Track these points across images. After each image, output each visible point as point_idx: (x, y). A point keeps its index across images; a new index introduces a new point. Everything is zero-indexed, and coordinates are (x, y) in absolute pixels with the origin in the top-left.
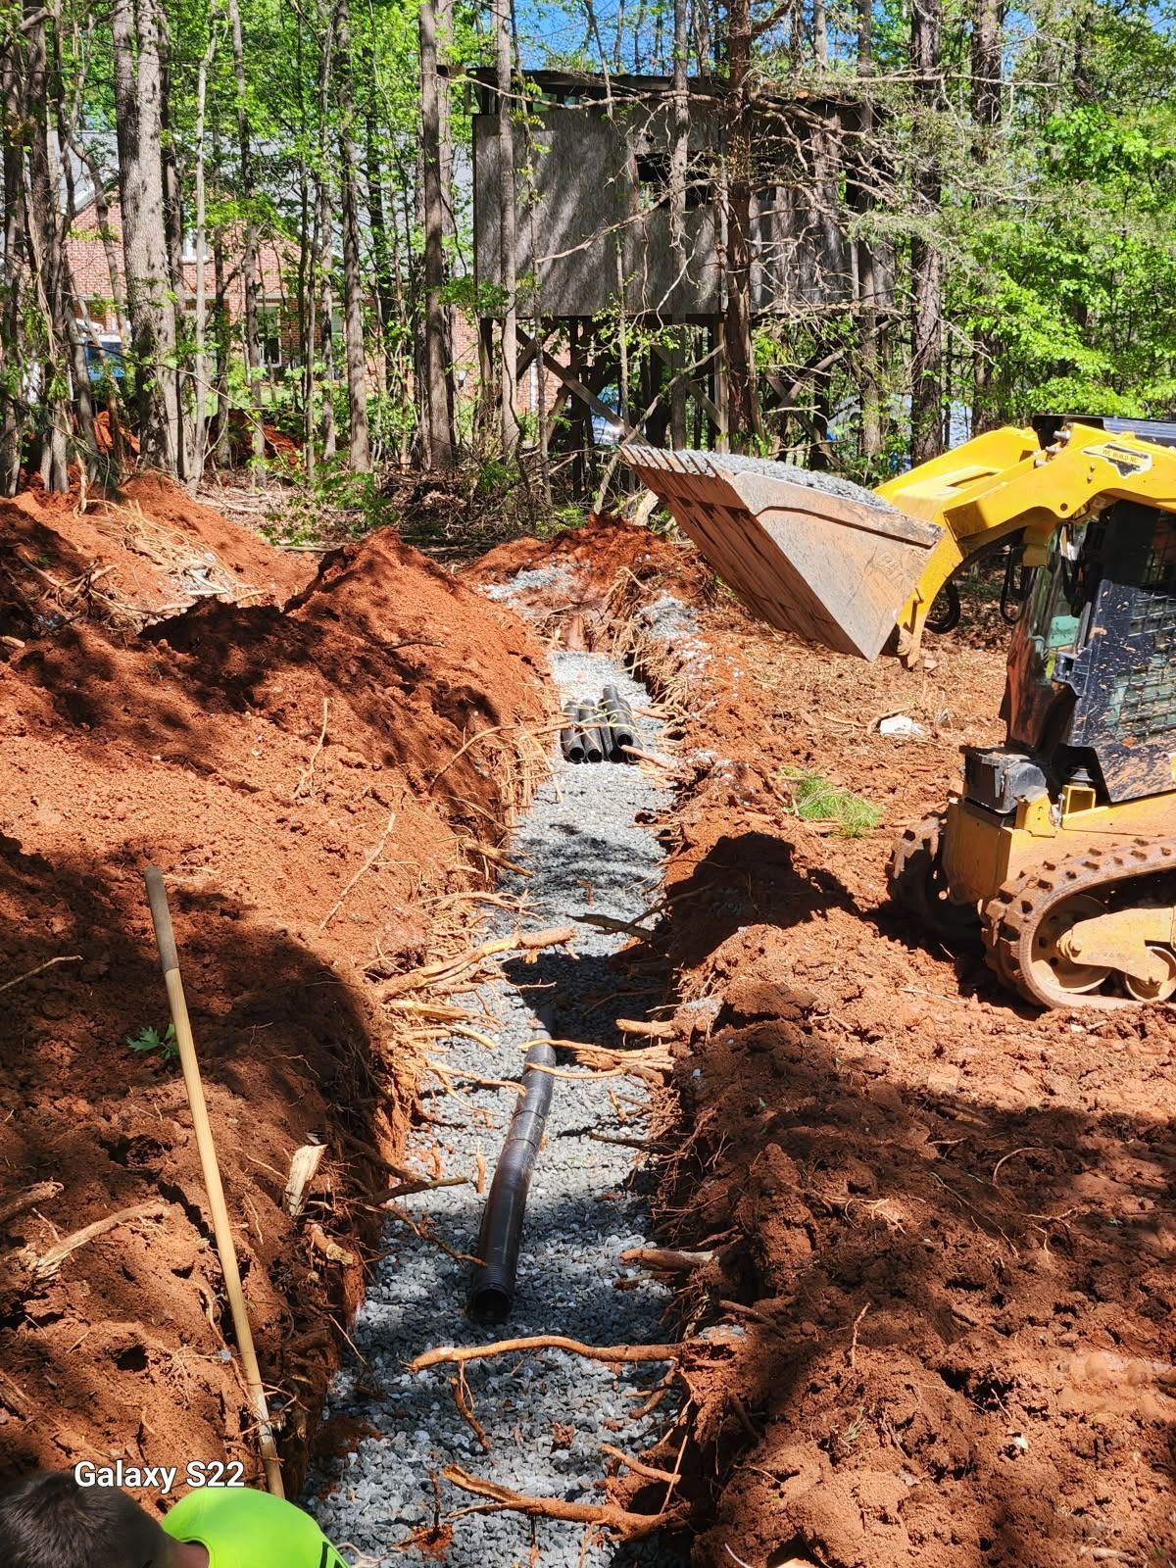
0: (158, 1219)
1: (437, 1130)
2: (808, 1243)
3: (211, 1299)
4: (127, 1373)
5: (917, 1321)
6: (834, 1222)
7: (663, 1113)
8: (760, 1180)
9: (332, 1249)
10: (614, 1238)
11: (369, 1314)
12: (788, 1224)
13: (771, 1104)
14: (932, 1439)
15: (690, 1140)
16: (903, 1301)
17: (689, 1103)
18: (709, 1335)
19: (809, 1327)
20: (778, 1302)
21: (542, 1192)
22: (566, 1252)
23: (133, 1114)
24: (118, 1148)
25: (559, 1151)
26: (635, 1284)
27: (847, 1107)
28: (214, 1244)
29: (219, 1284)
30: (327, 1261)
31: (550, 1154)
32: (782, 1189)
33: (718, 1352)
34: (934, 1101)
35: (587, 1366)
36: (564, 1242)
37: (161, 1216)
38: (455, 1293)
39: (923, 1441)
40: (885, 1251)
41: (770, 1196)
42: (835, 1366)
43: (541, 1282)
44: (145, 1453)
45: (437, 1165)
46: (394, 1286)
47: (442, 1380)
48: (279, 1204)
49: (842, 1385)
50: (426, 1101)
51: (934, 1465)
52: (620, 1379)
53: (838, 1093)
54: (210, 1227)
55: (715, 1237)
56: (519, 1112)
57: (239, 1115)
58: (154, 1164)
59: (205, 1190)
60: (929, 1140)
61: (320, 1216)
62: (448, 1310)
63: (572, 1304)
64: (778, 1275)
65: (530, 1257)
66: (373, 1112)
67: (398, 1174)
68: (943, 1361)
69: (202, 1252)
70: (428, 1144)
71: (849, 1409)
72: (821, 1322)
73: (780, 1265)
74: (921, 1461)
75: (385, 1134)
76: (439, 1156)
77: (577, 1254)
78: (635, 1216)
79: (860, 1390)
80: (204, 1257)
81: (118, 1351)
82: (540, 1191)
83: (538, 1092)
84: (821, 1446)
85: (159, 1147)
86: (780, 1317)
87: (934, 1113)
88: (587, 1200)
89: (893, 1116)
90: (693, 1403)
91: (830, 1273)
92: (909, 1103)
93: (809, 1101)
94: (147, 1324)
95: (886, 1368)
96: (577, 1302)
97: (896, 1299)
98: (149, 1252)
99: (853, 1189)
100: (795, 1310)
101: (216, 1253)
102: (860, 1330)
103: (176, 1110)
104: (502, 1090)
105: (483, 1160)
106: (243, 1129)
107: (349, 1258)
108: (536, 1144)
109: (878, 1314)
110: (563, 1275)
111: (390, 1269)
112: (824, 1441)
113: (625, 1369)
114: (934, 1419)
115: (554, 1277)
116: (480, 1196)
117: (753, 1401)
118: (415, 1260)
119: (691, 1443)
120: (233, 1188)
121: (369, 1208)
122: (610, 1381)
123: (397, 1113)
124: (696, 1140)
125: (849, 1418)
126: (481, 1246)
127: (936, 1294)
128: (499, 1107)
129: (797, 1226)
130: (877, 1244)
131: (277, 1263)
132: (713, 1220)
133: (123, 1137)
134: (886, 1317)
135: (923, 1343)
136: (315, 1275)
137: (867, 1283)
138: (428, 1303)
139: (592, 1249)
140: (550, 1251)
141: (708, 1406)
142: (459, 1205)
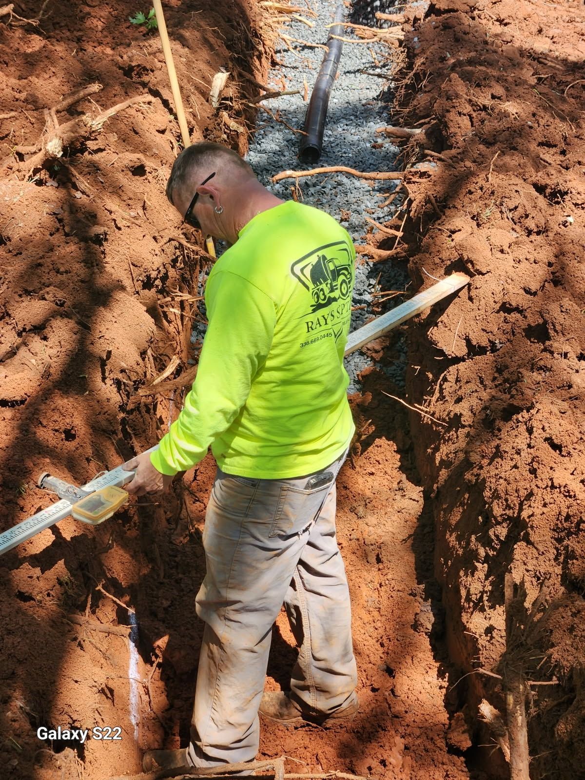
0: (149, 103)
1: (284, 69)
2: (470, 123)
3: (176, 144)
4: (137, 177)
5: (522, 161)
6: (483, 113)
7: (398, 61)
8: (447, 91)
9: (233, 124)
10: (372, 123)
11: (251, 158)
12: (460, 113)
13: (453, 55)
14: (527, 216)
15: (411, 74)
16: (516, 152)
17: (411, 55)
18: (419, 167)
19: (468, 164)
20: (454, 152)
21: (336, 101)
22: (347, 130)
23: (133, 55)
24: (128, 71)
25: (344, 81)
26: (381, 146)
27: (492, 58)
28: (176, 118)
29: (179, 137)
30: (230, 130)
31: (340, 82)
32: (457, 96)
33: (423, 175)
34: (536, 56)
35: (357, 184)
36: (347, 125)
37: (151, 102)
38: (293, 149)
39: (522, 217)
40: (508, 128)
41: (451, 100)
42: (481, 181)
43: (335, 144)
44: (147, 215)
45: (284, 87)
46: (262, 145)
47: (286, 189)
48: (207, 101)
49: (484, 191)
50: (278, 55)
51: (527, 228)
52: (374, 190)
53: (487, 51)
54: (174, 110)
55: (423, 121)
56: (325, 60)
57: (187, 56)
58: (146, 79)
59: (172, 93)
60: (533, 75)
61: (227, 108)
62: (289, 156)
63: (350, 155)
64: (454, 139)
65: (330, 132)
66: (252, 58)
67: (264, 89)
68: (535, 180)
69: (170, 122)
70: (279, 76)
71: (487, 201)
72: (474, 162)
73: (455, 134)
74: (521, 227)
75: (258, 70)
76: (284, 82)
77: (353, 131)
78: (382, 113)
79: (493, 193)
80: (171, 124)
81: (132, 167)
82: (335, 100)
83: (334, 51)
84: (473, 218)
85: (148, 70)
86: (454, 159)
87: (536, 61)
88: (359, 105)
89: (516, 63)
90: (410, 199)
91: (480, 139)
92: (523, 57)
93: (473, 54)
94: (145, 155)
95: (505, 183)
96: (353, 154)
97: (512, 151)
98: (145, 121)
99: (493, 97)
100: (462, 156)
101: (177, 123)
102: (495, 165)
103: (155, 53)
104: (316, 49)
105: (307, 85)
106: (189, 64)
107: (241, 129)
108: (333, 77)
109: (503, 158)
110: (346, 141)
111: (261, 137)
112: (474, 216)
113: (377, 185)
114: (529, 207)
115: (341, 142)
116: (305, 103)
117: (440, 197)
118: (273, 132)
119: (409, 218)
120: (185, 91)
121: (251, 105)
122: (369, 191)
123: (264, 60)
124: (415, 74)
125: (486, 206)
126: (306, 126)
127: (532, 149)
128: (315, 58)
129: (464, 115)
130: (504, 124)
131: (207, 130)
132: (422, 114)
133: (130, 65)
134: (507, 159)
135: (525, 172)
136: (225, 136)
137: (499, 143)
138: (280, 153)
139: (360, 129)
140: (340, 129)
141: (418, 201)
142: (295, 107)
